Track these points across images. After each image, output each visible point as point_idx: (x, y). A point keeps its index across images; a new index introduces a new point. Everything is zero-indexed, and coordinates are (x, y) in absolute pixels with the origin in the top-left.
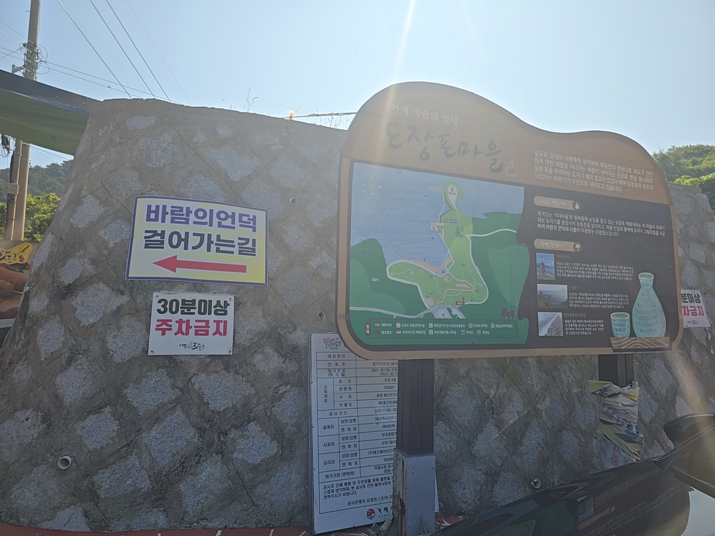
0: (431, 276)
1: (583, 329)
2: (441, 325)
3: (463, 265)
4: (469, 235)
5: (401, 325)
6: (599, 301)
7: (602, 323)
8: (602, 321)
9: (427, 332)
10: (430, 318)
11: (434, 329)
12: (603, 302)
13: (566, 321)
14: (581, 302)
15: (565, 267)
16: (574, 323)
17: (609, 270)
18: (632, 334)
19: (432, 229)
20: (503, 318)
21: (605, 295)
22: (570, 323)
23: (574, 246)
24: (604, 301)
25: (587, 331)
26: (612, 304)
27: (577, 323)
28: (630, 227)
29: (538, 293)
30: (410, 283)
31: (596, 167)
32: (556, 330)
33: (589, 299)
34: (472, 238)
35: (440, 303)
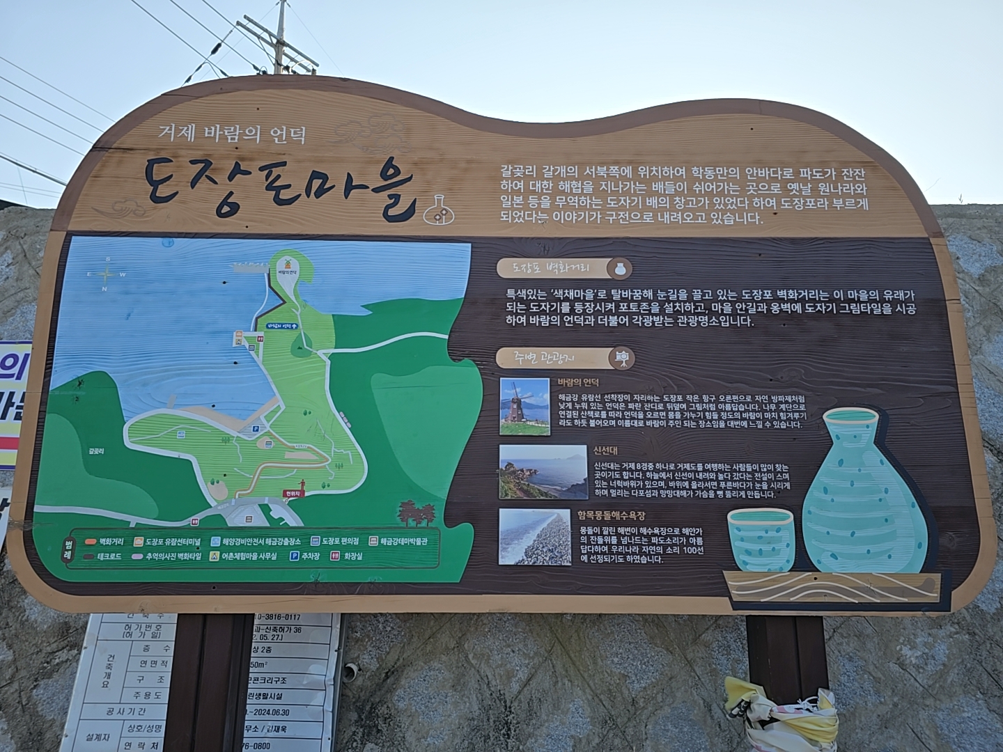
0: (227, 439)
1: (636, 549)
2: (239, 541)
3: (305, 414)
4: (325, 351)
5: (145, 541)
6: (690, 480)
7: (698, 535)
8: (700, 530)
9: (205, 556)
10: (217, 525)
11: (222, 549)
12: (701, 485)
13: (583, 530)
14: (633, 484)
15: (584, 406)
16: (609, 535)
17: (721, 406)
18: (803, 562)
19: (234, 345)
20: (403, 524)
21: (708, 466)
22: (595, 534)
23: (612, 357)
24: (705, 480)
25: (649, 555)
26: (735, 489)
27: (618, 535)
28: (792, 301)
29: (502, 466)
30: (174, 454)
31: (676, 179)
32: (551, 551)
33: (656, 476)
34: (332, 357)
35: (243, 495)
